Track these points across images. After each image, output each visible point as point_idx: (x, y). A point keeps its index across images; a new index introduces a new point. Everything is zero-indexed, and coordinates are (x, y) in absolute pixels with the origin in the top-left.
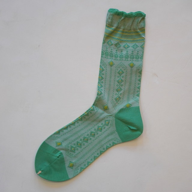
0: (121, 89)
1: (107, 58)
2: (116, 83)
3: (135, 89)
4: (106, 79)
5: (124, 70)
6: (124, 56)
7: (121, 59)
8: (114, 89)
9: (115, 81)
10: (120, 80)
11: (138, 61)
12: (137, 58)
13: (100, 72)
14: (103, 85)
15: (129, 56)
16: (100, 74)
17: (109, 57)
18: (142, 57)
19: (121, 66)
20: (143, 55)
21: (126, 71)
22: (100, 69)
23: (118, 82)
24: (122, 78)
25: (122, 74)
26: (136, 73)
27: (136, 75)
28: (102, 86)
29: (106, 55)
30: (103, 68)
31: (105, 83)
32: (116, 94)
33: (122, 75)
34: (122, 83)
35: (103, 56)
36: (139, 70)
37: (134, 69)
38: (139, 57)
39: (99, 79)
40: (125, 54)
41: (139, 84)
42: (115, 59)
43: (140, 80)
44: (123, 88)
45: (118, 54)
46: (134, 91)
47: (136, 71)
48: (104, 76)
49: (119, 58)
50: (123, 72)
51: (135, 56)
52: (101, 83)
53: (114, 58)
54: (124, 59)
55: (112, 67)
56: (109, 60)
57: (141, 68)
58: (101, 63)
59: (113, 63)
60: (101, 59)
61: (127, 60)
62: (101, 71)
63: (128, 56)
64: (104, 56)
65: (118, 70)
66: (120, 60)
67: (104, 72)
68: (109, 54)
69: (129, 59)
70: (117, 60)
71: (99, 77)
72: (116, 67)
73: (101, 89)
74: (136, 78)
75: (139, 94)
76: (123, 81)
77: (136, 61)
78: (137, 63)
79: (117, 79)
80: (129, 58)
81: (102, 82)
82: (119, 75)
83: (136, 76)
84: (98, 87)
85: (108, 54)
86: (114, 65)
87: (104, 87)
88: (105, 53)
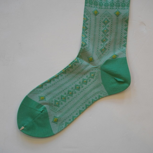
0: (107, 40)
1: (92, 7)
2: (102, 33)
3: (121, 39)
4: (90, 29)
5: (110, 19)
6: (109, 4)
7: (106, 7)
8: (99, 40)
9: (100, 31)
10: (105, 30)
11: (124, 9)
12: (123, 5)
13: (84, 22)
14: (87, 35)
15: (115, 4)
16: (84, 24)
17: (93, 6)
18: (128, 5)
19: (106, 15)
20: (129, 3)
21: (112, 20)
22: (84, 18)
23: (104, 32)
24: (107, 28)
25: (107, 23)
26: (122, 22)
27: (122, 24)
28: (86, 37)
29: (90, 4)
30: (87, 17)
31: (90, 33)
32: (101, 45)
33: (108, 24)
34: (108, 33)
35: (87, 5)
36: (125, 18)
37: (121, 17)
38: (125, 5)
39: (83, 29)
40: (110, 1)
41: (126, 34)
42: (100, 8)
43: (126, 30)
44: (108, 38)
45: (103, 3)
46: (121, 41)
47: (123, 20)
48: (88, 26)
49: (103, 7)
50: (108, 22)
51: (121, 4)
52: (85, 34)
53: (98, 6)
54: (109, 7)
55: (97, 17)
56: (93, 9)
57: (127, 16)
58: (85, 12)
59: (97, 12)
60: (85, 8)
61: (113, 8)
62: (85, 21)
63: (114, 4)
64: (88, 4)
65: (103, 19)
66: (105, 8)
67: (88, 22)
68: (93, 2)
69: (115, 7)
70: (102, 8)
71: (83, 27)
72: (101, 16)
73: (85, 39)
74: (122, 28)
75: (126, 44)
76: (109, 31)
77: (122, 9)
78: (123, 12)
79: (103, 29)
80: (115, 6)
81: (86, 33)
82: (104, 25)
83: (122, 26)
84: (83, 38)
85: (92, 3)
86: (99, 14)
87: (88, 37)
88: (89, 2)
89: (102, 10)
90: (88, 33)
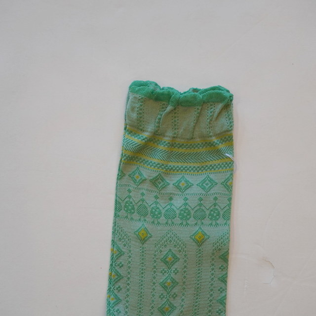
0: (173, 307)
1: (132, 219)
2: (159, 288)
3: (210, 306)
4: (129, 278)
5: (180, 251)
6: (178, 212)
7: (170, 222)
8: (152, 307)
9: (154, 284)
10: (169, 281)
11: (217, 224)
12: (213, 216)
13: (112, 259)
14: (121, 295)
15: (192, 212)
16: (111, 265)
17: (136, 216)
18: (227, 215)
19: (171, 241)
20: (230, 208)
21: (185, 256)
22: (112, 250)
23: (165, 287)
24: (173, 275)
25: (173, 263)
26: (213, 259)
27: (213, 265)
28: (118, 301)
29: (127, 211)
30: (121, 246)
31: (128, 290)
33: (175, 266)
34: (175, 290)
35: (120, 214)
36: (220, 249)
37: (208, 248)
38: (218, 214)
39: (110, 279)
40: (180, 205)
41: (223, 290)
42: (153, 222)
43: (224, 280)
44: (177, 303)
45: (161, 208)
46: (210, 311)
47: (213, 254)
48: (122, 272)
49: (163, 219)
50: (176, 259)
51: (207, 213)
52: (116, 292)
53: (149, 218)
54: (177, 220)
55: (145, 245)
56: (137, 225)
57: (225, 245)
58: (113, 233)
59: (147, 232)
60: (115, 223)
61: (187, 224)
62: (116, 256)
63: (189, 214)
64: (123, 213)
65: (161, 251)
66: (167, 223)
67: (122, 260)
68: (136, 207)
69: (192, 221)
70: (158, 223)
71: (110, 275)
72: (156, 245)
73: (116, 308)
74: (212, 274)
76: (178, 283)
77: (211, 224)
78: (213, 232)
79: (161, 278)
80: (192, 218)
81: (119, 289)
82: (164, 267)
83: (213, 269)
84: (109, 303)
85: (133, 209)
86: (151, 239)
87: (124, 302)
88: (125, 206)
89: (159, 228)
90: (124, 290)
